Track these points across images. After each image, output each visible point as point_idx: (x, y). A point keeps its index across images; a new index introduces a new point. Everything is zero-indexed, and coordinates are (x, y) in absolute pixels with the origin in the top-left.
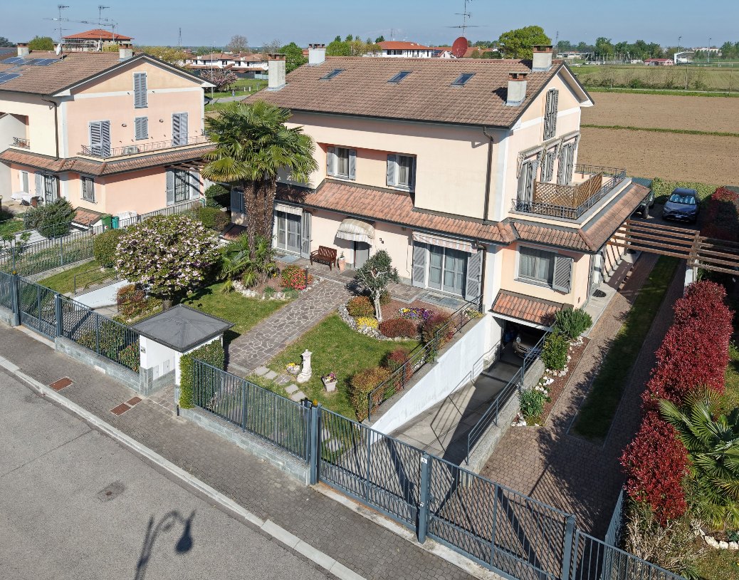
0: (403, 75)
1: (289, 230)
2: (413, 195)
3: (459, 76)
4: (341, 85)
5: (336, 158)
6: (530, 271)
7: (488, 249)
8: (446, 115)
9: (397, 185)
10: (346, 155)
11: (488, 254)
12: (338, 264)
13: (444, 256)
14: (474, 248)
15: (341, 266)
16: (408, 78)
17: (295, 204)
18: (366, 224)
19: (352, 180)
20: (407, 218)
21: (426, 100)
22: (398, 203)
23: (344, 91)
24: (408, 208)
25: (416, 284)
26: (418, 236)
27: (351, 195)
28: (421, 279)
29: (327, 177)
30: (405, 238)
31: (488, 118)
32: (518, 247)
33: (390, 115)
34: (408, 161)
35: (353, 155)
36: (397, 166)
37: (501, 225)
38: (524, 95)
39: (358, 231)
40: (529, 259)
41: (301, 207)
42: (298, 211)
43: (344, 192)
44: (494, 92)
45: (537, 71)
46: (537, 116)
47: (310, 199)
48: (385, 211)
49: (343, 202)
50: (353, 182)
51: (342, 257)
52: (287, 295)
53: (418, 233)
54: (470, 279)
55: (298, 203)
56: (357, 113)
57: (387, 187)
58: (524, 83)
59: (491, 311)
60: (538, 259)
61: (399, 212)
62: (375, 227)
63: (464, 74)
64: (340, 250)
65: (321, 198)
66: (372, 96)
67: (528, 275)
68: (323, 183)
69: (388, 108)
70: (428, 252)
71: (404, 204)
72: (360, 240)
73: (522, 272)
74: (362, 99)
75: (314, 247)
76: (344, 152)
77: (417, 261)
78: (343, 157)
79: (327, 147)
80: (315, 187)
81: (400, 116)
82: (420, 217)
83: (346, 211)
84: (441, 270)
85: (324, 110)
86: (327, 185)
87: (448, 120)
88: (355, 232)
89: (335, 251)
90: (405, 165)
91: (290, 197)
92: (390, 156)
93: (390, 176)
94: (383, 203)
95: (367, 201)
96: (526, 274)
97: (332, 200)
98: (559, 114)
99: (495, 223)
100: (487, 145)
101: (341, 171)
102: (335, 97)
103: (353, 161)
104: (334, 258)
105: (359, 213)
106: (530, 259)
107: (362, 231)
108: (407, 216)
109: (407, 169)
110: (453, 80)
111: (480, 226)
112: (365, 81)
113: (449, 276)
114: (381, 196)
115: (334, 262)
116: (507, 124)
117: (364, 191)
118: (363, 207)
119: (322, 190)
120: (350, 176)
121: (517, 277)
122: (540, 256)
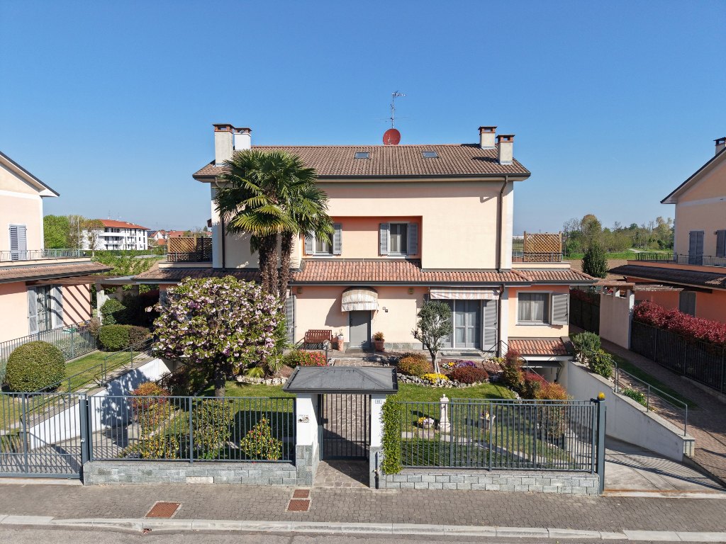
0: (363, 154)
6: (527, 316)
7: (502, 296)
9: (389, 254)
11: (502, 301)
12: (338, 344)
13: (454, 313)
14: (496, 295)
15: (341, 346)
18: (373, 293)
19: (337, 255)
20: (423, 277)
22: (401, 268)
24: (416, 270)
26: (437, 294)
27: (345, 268)
29: (305, 257)
30: (412, 302)
32: (517, 295)
35: (338, 229)
36: (389, 235)
39: (368, 299)
43: (334, 267)
48: (395, 275)
49: (341, 274)
50: (338, 257)
51: (341, 335)
53: (436, 291)
54: (487, 328)
57: (380, 257)
61: (409, 274)
62: (378, 297)
63: (425, 152)
65: (313, 275)
68: (302, 263)
73: (521, 318)
80: (297, 266)
82: (434, 275)
86: (307, 263)
89: (329, 332)
90: (396, 233)
92: (382, 224)
93: (383, 244)
96: (524, 319)
97: (326, 274)
99: (508, 270)
100: (495, 199)
103: (339, 235)
106: (527, 304)
107: (372, 299)
109: (399, 237)
110: (421, 155)
118: (368, 275)
119: (307, 268)
120: (335, 252)
121: (517, 323)
122: (535, 300)
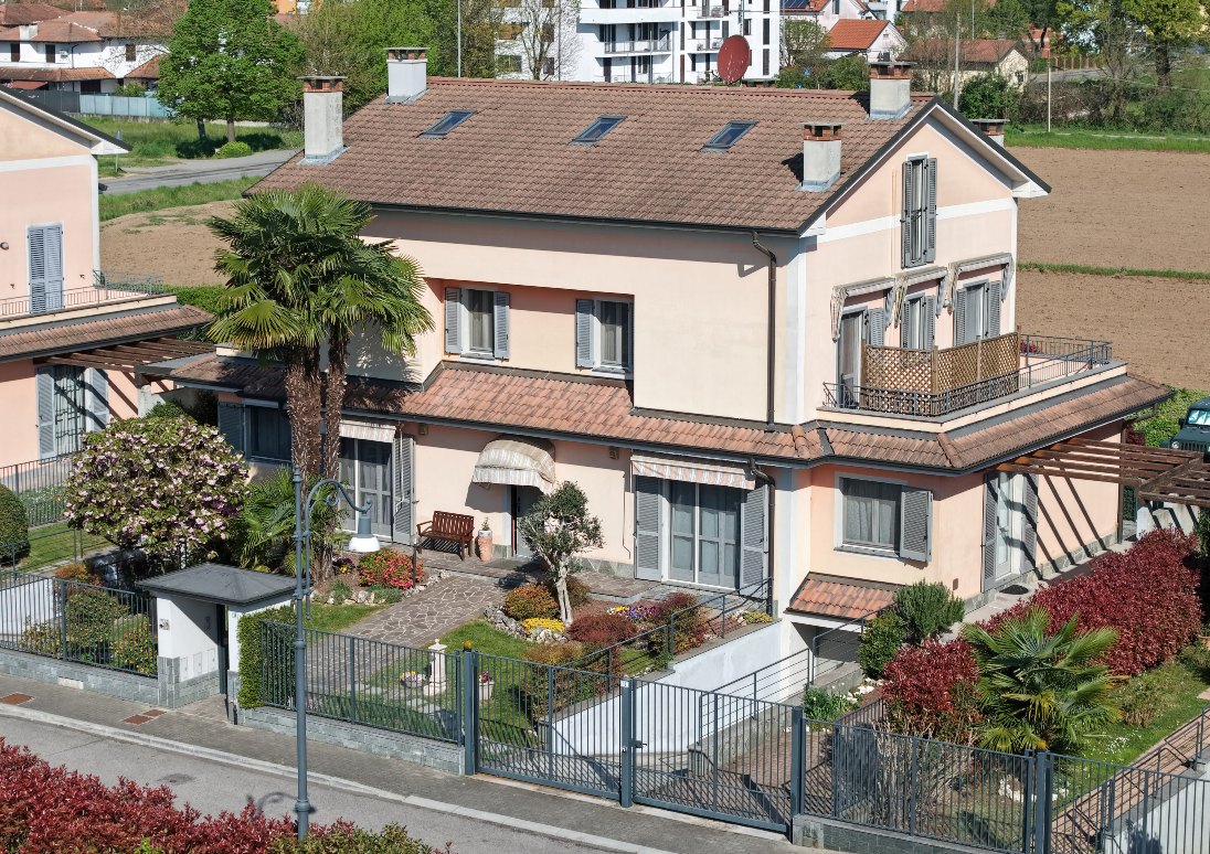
0: (606, 124)
1: (363, 485)
2: (629, 384)
3: (722, 129)
4: (471, 149)
5: (464, 314)
6: (865, 532)
7: (777, 482)
8: (685, 210)
9: (598, 365)
10: (485, 304)
11: (778, 493)
12: (478, 547)
13: (697, 508)
14: (749, 479)
15: (485, 550)
16: (617, 130)
17: (378, 418)
18: (535, 450)
19: (503, 360)
20: (620, 428)
21: (650, 180)
22: (601, 402)
23: (479, 163)
24: (622, 410)
25: (644, 573)
26: (644, 466)
27: (500, 392)
28: (654, 563)
29: (446, 358)
30: (616, 477)
31: (764, 214)
32: (837, 481)
33: (575, 212)
34: (617, 311)
35: (502, 304)
36: (596, 325)
37: (798, 431)
38: (837, 169)
39: (520, 465)
40: (859, 505)
41: (393, 422)
42: (385, 434)
43: (485, 387)
44: (784, 163)
45: (880, 117)
46: (882, 214)
47: (412, 404)
48: (576, 417)
49: (484, 405)
50: (505, 364)
51: (486, 528)
52: (378, 597)
53: (641, 458)
54: (749, 548)
55: (387, 412)
56: (509, 209)
57: (578, 372)
58: (836, 146)
59: (790, 611)
60: (876, 503)
61: (602, 418)
62: (554, 458)
63: (733, 124)
64: (479, 518)
65: (437, 400)
66: (539, 173)
67: (861, 539)
68: (437, 371)
69: (573, 196)
70: (665, 504)
71: (613, 402)
72: (524, 483)
73: (849, 535)
74: (519, 179)
75: (423, 515)
76: (483, 298)
77: (644, 522)
78: (480, 310)
79: (445, 289)
80: (421, 379)
81: (597, 214)
82: (644, 424)
83: (492, 421)
84: (692, 540)
85: (438, 204)
86: (446, 373)
87: (687, 219)
88: (513, 465)
89: (470, 520)
90: (613, 322)
91: (368, 402)
92: (580, 302)
93: (582, 345)
94: (570, 402)
95: (537, 400)
96: (856, 538)
97: (459, 402)
98: (943, 213)
99: (788, 428)
100: (765, 270)
101: (477, 341)
102: (461, 176)
103: (503, 318)
104: (469, 534)
105: (520, 423)
106: (863, 505)
107: (527, 463)
108: (619, 423)
109: (619, 330)
110: (708, 137)
111: (759, 434)
112: (522, 139)
113: (709, 550)
114: (566, 390)
115: (469, 546)
116: (793, 226)
117: (529, 381)
118: (529, 411)
119: (438, 383)
120: (498, 352)
121: (839, 543)
122: (880, 497)
